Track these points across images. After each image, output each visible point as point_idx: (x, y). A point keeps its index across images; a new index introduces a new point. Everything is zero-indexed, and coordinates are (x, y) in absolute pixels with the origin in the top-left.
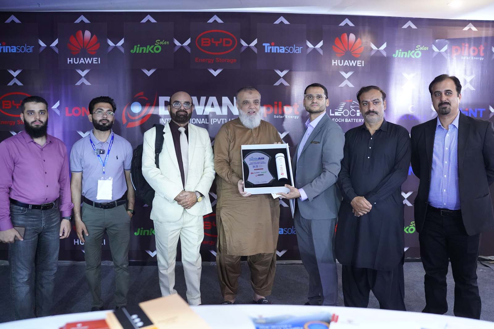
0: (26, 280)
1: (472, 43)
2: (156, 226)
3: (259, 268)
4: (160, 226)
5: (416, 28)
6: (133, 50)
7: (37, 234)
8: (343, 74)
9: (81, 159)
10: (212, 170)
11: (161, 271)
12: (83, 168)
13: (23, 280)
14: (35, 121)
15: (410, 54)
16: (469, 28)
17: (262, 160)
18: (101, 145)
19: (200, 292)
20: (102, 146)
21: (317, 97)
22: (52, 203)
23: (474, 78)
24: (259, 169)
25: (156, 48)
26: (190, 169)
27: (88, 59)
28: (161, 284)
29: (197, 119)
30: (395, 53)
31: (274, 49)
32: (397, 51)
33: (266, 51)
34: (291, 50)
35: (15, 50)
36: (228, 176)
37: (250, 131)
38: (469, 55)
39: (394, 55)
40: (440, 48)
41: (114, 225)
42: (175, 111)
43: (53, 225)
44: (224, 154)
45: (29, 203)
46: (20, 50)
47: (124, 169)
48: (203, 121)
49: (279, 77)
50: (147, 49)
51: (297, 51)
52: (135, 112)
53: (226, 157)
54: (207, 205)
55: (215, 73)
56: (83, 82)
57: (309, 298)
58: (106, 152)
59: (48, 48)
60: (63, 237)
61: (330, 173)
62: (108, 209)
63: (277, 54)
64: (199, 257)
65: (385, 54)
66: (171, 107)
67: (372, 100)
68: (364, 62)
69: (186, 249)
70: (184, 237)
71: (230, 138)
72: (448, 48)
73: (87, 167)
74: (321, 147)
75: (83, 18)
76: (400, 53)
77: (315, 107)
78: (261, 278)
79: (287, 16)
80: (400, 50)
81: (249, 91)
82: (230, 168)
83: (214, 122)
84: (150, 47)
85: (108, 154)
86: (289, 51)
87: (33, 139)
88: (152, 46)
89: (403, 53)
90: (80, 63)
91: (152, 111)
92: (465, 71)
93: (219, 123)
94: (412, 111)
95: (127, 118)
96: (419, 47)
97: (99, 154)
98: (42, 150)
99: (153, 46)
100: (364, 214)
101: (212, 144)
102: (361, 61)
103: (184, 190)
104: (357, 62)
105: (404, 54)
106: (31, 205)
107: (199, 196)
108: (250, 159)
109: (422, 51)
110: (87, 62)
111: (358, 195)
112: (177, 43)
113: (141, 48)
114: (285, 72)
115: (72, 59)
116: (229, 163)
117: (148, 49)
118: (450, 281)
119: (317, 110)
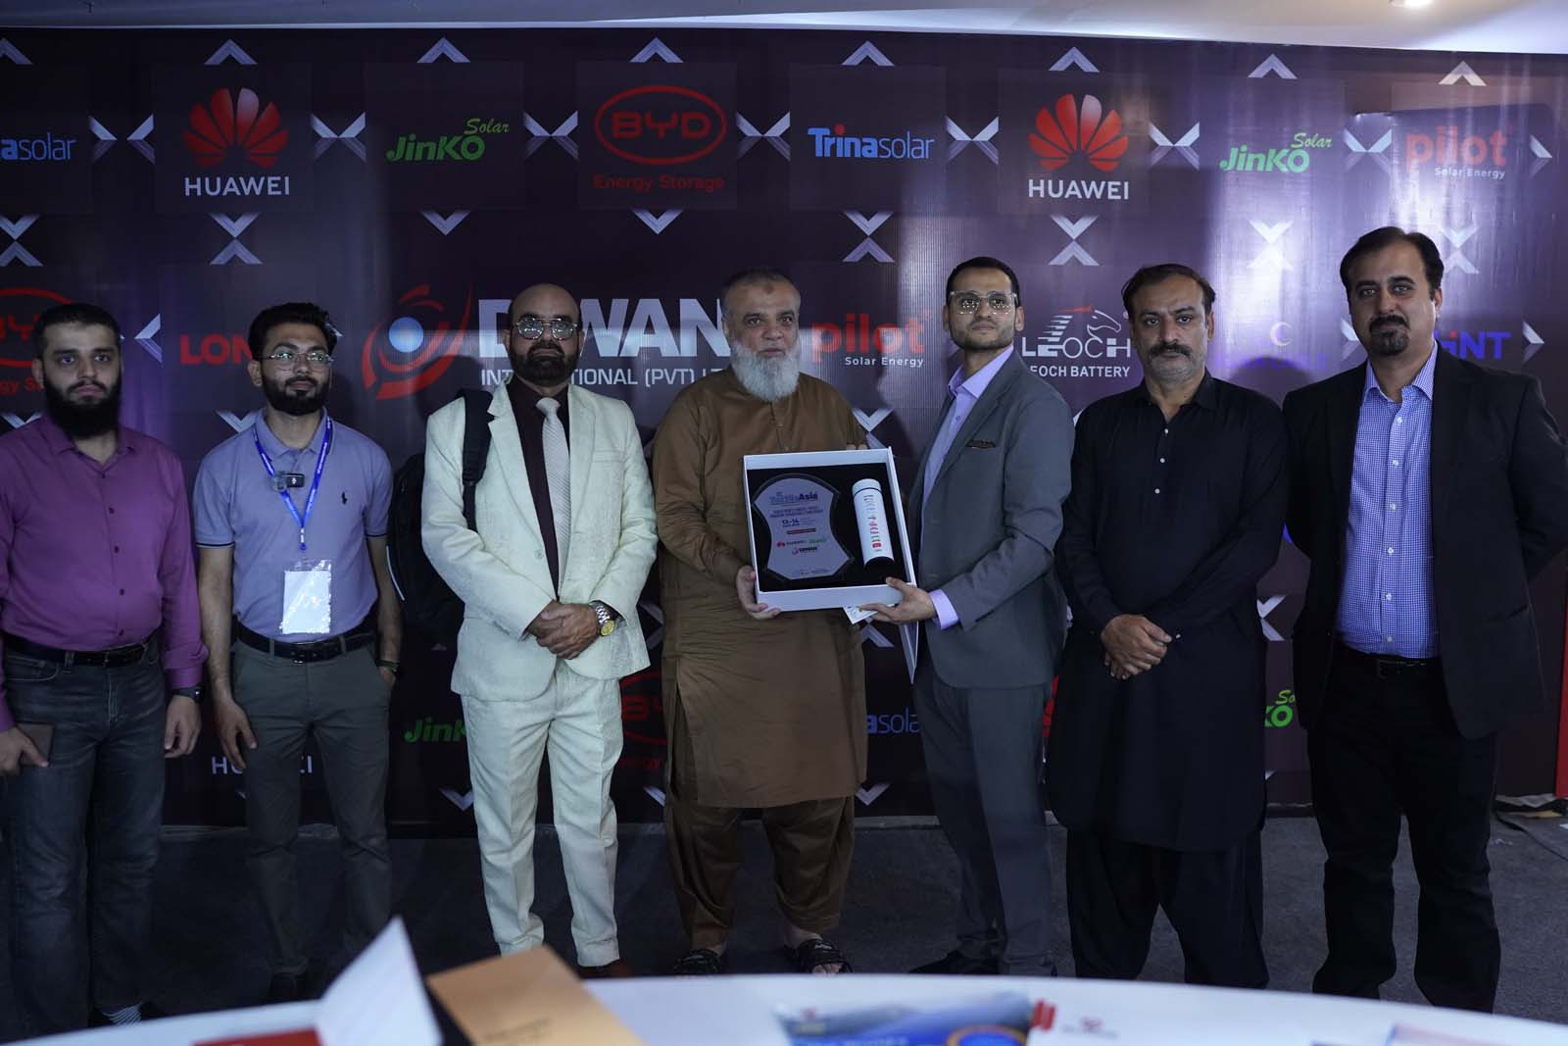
0: (58, 892)
1: (1469, 125)
2: (472, 713)
3: (803, 843)
4: (483, 715)
5: (1294, 77)
6: (396, 153)
7: (90, 746)
8: (1064, 224)
9: (229, 505)
10: (649, 533)
11: (490, 858)
12: (234, 533)
13: (51, 891)
14: (81, 384)
15: (1274, 160)
16: (1459, 76)
17: (812, 503)
18: (291, 459)
19: (614, 920)
20: (296, 460)
21: (991, 300)
22: (138, 646)
23: (1476, 237)
24: (802, 531)
25: (468, 145)
26: (577, 529)
27: (252, 181)
28: (489, 900)
29: (601, 371)
30: (1227, 159)
31: (845, 147)
32: (1234, 152)
33: (819, 154)
34: (899, 149)
35: (13, 152)
36: (704, 555)
37: (766, 410)
38: (1460, 163)
39: (1223, 164)
40: (1368, 140)
41: (338, 714)
42: (525, 347)
43: (142, 715)
44: (687, 485)
45: (64, 647)
46: (32, 154)
47: (366, 534)
48: (620, 377)
49: (860, 236)
50: (440, 150)
51: (918, 153)
52: (403, 350)
53: (693, 496)
54: (632, 646)
55: (658, 224)
56: (235, 256)
57: (959, 937)
58: (309, 482)
59: (122, 146)
60: (175, 754)
61: (1027, 540)
62: (318, 663)
63: (854, 163)
64: (610, 809)
65: (1194, 160)
66: (511, 334)
67: (1173, 309)
68: (1129, 185)
69: (567, 786)
70: (560, 747)
71: (703, 432)
72: (1392, 140)
73: (249, 529)
74: (1001, 456)
75: (232, 49)
76: (1242, 156)
77: (984, 331)
78: (808, 874)
79: (883, 39)
80: (1244, 148)
81: (764, 282)
82: (707, 529)
83: (654, 378)
84: (448, 141)
85: (316, 488)
86: (891, 152)
87: (73, 443)
88: (457, 139)
89: (1252, 157)
90: (225, 193)
91: (457, 345)
92: (1448, 212)
93: (671, 382)
94: (1283, 342)
95: (379, 369)
96: (1304, 139)
97: (285, 487)
98: (104, 476)
99: (459, 138)
100: (1144, 671)
101: (645, 453)
102: (1118, 183)
103: (558, 597)
104: (1106, 185)
105: (1256, 161)
106: (71, 652)
107: (605, 618)
108: (773, 499)
109: (1311, 150)
110: (247, 192)
111: (1125, 610)
112: (536, 129)
113: (421, 146)
114: (878, 221)
115: (199, 180)
116: (703, 512)
117: (442, 149)
118: (1404, 876)
119: (992, 342)
